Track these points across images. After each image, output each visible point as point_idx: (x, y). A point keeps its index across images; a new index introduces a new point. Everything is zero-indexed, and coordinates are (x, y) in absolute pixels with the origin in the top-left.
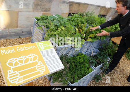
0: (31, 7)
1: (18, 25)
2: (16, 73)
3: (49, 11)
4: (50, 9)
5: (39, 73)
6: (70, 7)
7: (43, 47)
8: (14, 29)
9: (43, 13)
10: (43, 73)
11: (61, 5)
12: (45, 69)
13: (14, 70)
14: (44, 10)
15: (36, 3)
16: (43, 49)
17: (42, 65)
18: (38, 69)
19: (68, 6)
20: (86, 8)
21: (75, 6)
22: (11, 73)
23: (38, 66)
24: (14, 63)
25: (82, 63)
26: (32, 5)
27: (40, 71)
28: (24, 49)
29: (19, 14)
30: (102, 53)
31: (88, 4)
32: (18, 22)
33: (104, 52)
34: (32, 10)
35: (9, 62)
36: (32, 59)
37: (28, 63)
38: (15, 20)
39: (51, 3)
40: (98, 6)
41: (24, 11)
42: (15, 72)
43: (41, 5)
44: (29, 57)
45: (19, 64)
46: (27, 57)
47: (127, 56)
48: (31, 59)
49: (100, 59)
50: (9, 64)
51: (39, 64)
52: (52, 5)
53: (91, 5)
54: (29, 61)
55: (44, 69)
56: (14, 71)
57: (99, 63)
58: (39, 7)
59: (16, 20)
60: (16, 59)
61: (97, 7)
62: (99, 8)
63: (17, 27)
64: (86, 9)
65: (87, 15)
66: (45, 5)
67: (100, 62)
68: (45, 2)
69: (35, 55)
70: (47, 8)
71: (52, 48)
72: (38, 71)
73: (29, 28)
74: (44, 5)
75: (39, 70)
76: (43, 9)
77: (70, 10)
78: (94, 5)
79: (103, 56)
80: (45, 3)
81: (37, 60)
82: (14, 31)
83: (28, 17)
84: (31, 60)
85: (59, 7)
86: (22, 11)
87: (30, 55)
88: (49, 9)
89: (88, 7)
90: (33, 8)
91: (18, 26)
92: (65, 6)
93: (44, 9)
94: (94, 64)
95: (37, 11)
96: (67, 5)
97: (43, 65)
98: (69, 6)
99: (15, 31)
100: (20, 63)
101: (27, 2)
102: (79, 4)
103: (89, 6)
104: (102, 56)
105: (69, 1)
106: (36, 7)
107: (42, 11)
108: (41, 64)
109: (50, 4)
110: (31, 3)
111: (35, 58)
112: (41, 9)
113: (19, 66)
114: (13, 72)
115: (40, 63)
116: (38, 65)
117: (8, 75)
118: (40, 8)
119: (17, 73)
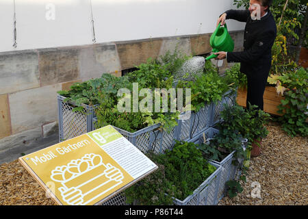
0: (34, 77)
1: (13, 128)
2: (74, 190)
3: (76, 75)
4: (76, 71)
5: (114, 183)
6: (120, 57)
7: (103, 138)
8: (3, 140)
9: (63, 85)
10: (121, 182)
11: (99, 57)
12: (124, 175)
13: (68, 185)
14: (63, 77)
15: (42, 66)
16: (105, 141)
17: (113, 169)
18: (110, 177)
19: (115, 54)
20: (158, 48)
21: (130, 50)
22: (65, 191)
23: (107, 172)
24: (63, 174)
25: (188, 159)
26: (36, 73)
27: (115, 179)
28: (70, 148)
29: (10, 100)
30: (225, 132)
31: (160, 39)
32: (10, 119)
33: (229, 129)
34: (37, 83)
35: (53, 174)
36: (92, 163)
37: (88, 170)
38: (3, 117)
39: (76, 57)
40: (184, 38)
41: (19, 91)
42: (71, 188)
43: (55, 67)
44: (86, 161)
45: (72, 175)
46: (82, 161)
47: (286, 130)
48: (90, 162)
49: (223, 144)
50: (54, 177)
51: (108, 168)
52: (80, 62)
53: (167, 39)
54: (89, 166)
55: (122, 175)
56: (69, 188)
57: (225, 152)
58: (52, 73)
59: (6, 116)
60: (65, 168)
61: (183, 40)
62: (187, 40)
63: (10, 132)
64: (159, 51)
65: (166, 61)
66: (64, 64)
67: (227, 149)
68: (63, 57)
69: (95, 155)
70: (69, 72)
71: (120, 137)
72: (111, 180)
73: (38, 129)
74: (62, 66)
75: (112, 178)
76: (61, 75)
77: (122, 63)
78: (174, 38)
79: (230, 137)
80: (63, 61)
81: (101, 163)
82: (4, 145)
83: (32, 103)
84: (91, 165)
85: (95, 62)
86: (16, 92)
87: (85, 157)
88: (74, 73)
89: (160, 45)
90: (39, 79)
91: (11, 130)
92: (109, 55)
93: (64, 75)
94: (216, 157)
95: (49, 84)
96: (112, 52)
97: (116, 169)
98: (117, 54)
99: (8, 143)
100: (74, 174)
101: (23, 68)
102: (139, 44)
103: (164, 41)
104: (228, 138)
105: (116, 42)
106: (46, 75)
107: (60, 80)
108: (112, 167)
109: (75, 59)
110: (33, 68)
111: (96, 161)
112: (57, 75)
113: (73, 177)
114: (68, 190)
115: (108, 166)
116: (106, 170)
117: (62, 195)
118: (55, 73)
119: (76, 189)
